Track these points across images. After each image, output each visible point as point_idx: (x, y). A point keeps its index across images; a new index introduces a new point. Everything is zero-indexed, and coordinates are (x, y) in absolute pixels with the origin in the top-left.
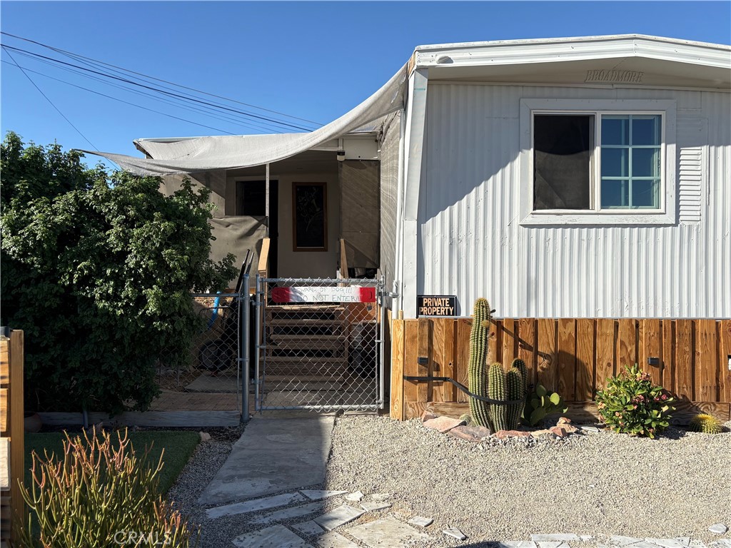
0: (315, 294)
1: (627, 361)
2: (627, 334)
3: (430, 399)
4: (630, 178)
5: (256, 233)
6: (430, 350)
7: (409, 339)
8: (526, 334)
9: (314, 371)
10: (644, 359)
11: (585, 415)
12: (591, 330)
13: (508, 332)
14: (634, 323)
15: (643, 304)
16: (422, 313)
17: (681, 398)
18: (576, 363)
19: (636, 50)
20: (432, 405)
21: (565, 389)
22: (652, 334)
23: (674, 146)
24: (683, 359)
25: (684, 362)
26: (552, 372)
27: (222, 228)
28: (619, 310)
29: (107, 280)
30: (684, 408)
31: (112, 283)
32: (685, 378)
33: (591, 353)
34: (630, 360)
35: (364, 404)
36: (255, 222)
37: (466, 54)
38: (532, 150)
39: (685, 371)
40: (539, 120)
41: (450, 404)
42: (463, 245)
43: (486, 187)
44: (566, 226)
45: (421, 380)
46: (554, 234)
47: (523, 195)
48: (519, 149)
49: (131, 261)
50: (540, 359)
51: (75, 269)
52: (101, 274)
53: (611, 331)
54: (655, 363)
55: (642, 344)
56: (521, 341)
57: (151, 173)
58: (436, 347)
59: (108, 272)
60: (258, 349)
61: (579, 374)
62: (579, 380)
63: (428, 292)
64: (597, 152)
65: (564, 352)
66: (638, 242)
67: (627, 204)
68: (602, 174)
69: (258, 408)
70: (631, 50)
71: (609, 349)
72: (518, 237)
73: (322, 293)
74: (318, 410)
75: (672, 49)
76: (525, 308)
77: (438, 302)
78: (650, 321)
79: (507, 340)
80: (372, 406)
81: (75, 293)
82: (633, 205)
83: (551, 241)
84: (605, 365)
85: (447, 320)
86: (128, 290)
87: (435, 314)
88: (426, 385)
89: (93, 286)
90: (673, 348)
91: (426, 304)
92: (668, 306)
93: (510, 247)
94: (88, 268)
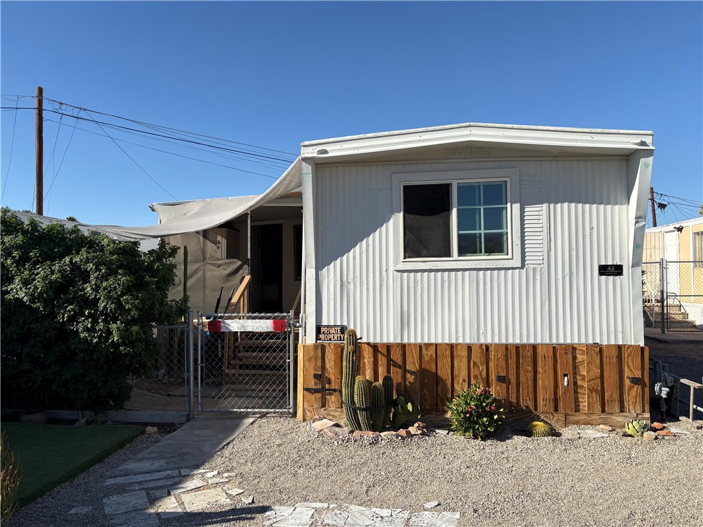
0: (239, 325)
1: (479, 378)
2: (479, 356)
3: (323, 405)
4: (483, 232)
5: (241, 272)
6: (323, 367)
7: (308, 359)
8: (396, 356)
9: (240, 383)
10: (493, 377)
11: (445, 421)
12: (448, 353)
13: (382, 354)
14: (484, 347)
15: (496, 332)
16: (320, 339)
17: (524, 408)
18: (437, 379)
19: (470, 135)
20: (325, 410)
21: (429, 400)
22: (499, 356)
23: (519, 205)
24: (526, 377)
25: (527, 379)
26: (418, 386)
27: (215, 268)
28: (476, 336)
29: (87, 318)
30: (527, 417)
31: (90, 320)
32: (528, 392)
33: (449, 371)
34: (482, 378)
35: (278, 409)
36: (240, 263)
37: (338, 146)
38: (402, 213)
39: (528, 386)
40: (407, 189)
41: (339, 410)
42: (352, 286)
43: (367, 242)
44: (430, 271)
45: (316, 391)
46: (422, 277)
47: (396, 247)
48: (392, 212)
49: (101, 305)
50: (408, 375)
51: (65, 311)
52: (83, 314)
53: (465, 353)
54: (501, 379)
55: (491, 364)
56: (392, 361)
57: (128, 239)
58: (328, 366)
59: (87, 312)
60: (199, 367)
61: (439, 388)
62: (439, 392)
63: (325, 322)
64: (454, 212)
65: (427, 370)
66: (491, 282)
67: (481, 252)
68: (459, 229)
69: (200, 410)
70: (467, 136)
71: (464, 368)
72: (393, 279)
73: (244, 325)
74: (243, 412)
75: (500, 132)
76: (400, 335)
77: (332, 331)
78: (497, 345)
79: (382, 361)
80: (284, 410)
81: (66, 328)
82: (485, 252)
83: (419, 282)
84: (461, 380)
85: (335, 345)
86: (101, 326)
87: (330, 339)
88: (320, 395)
89: (78, 323)
90: (518, 368)
91: (323, 332)
92: (518, 333)
93: (387, 287)
94: (73, 310)
